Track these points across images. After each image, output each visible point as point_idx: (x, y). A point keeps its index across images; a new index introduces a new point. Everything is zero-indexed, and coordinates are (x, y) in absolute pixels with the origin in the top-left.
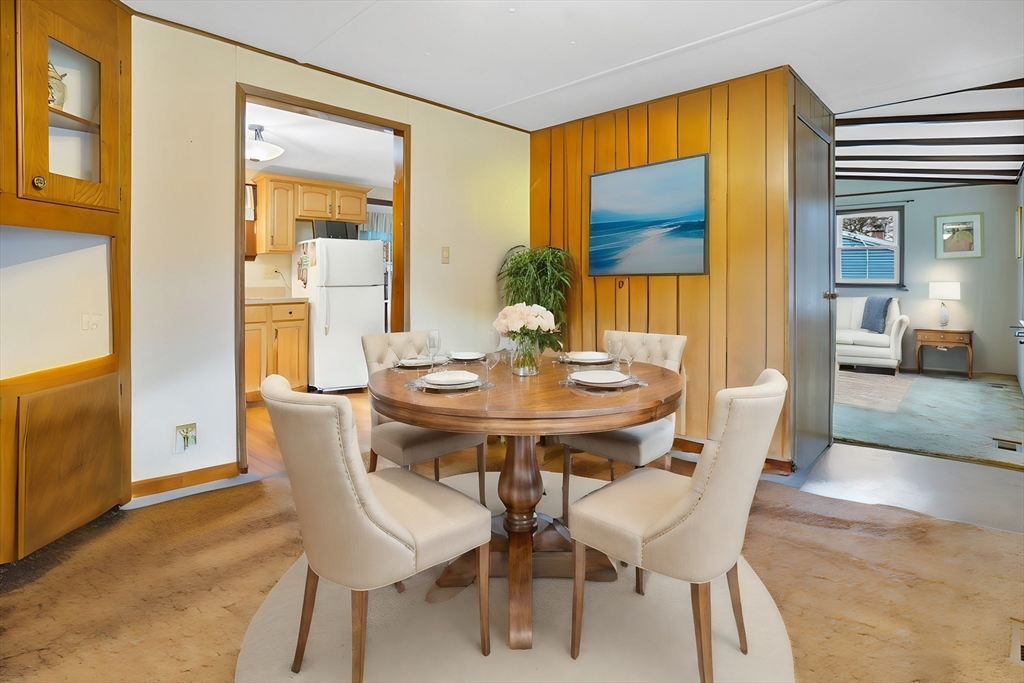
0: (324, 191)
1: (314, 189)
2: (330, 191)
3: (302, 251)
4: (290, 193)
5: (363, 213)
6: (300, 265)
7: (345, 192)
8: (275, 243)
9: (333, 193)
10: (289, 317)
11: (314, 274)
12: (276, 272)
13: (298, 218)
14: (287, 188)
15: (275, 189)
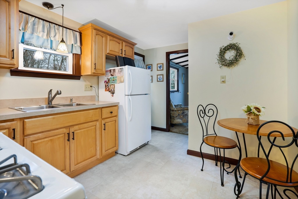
0: (118, 41)
1: (115, 39)
3: (108, 74)
4: (104, 39)
8: (96, 68)
9: (122, 43)
10: (110, 115)
12: (91, 86)
13: (107, 54)
14: (103, 36)
15: (96, 35)
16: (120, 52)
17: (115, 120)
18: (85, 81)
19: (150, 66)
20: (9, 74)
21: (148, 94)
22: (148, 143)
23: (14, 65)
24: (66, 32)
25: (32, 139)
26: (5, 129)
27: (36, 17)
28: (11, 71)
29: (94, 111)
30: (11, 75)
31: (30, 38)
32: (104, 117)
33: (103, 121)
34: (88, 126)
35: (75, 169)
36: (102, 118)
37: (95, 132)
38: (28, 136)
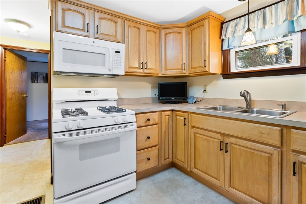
20: (222, 78)
25: (196, 132)
26: (183, 117)
28: (223, 75)
29: (266, 128)
30: (224, 78)
31: (232, 42)
32: (296, 147)
33: (292, 156)
34: (253, 147)
35: (230, 191)
36: (292, 148)
37: (270, 165)
38: (193, 127)
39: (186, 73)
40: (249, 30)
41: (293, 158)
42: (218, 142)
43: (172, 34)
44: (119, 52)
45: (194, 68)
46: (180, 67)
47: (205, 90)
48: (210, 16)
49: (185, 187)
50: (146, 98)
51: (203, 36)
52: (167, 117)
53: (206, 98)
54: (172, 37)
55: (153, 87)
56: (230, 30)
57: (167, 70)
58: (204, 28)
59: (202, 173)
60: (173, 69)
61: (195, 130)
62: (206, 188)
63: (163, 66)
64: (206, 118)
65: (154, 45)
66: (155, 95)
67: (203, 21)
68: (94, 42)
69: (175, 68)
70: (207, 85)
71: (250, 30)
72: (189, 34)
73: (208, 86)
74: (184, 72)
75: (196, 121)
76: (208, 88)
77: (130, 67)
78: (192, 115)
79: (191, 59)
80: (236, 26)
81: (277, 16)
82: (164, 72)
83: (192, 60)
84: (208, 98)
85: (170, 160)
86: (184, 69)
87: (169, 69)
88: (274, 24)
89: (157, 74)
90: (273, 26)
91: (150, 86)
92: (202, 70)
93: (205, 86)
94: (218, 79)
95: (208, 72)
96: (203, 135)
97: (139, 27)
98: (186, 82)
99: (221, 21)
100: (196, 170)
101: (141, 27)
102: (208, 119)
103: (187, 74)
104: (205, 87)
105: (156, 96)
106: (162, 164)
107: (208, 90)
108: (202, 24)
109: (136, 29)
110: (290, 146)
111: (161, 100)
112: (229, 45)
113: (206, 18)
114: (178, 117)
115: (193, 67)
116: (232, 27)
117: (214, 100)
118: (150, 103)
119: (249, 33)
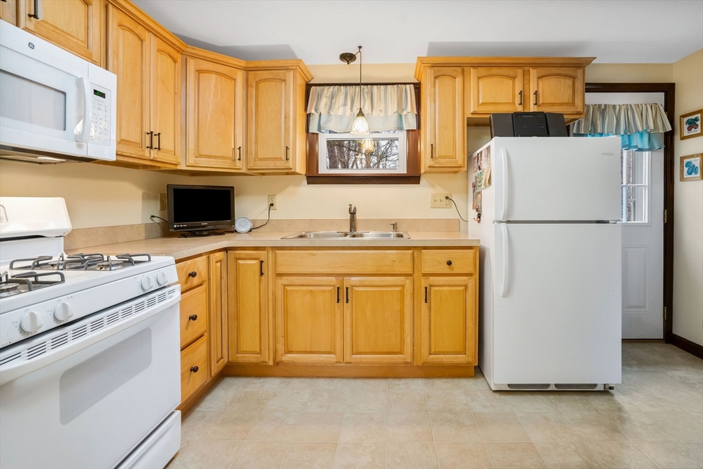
0: (510, 72)
1: (495, 71)
2: (519, 72)
3: (476, 165)
4: (459, 80)
5: (578, 102)
6: (474, 186)
7: (544, 71)
8: (437, 154)
9: (526, 75)
10: (446, 269)
11: (492, 200)
12: (447, 198)
13: (471, 116)
14: (453, 74)
15: (435, 78)
16: (517, 100)
17: (465, 283)
18: (432, 186)
19: (693, 117)
20: (305, 182)
21: (607, 222)
22: (610, 391)
23: (291, 169)
24: (386, 93)
25: (287, 283)
26: (255, 259)
27: (340, 85)
28: (307, 177)
29: (398, 254)
30: (308, 183)
31: (326, 122)
32: (426, 270)
33: (423, 280)
34: (383, 284)
35: (352, 361)
36: (423, 272)
37: (402, 301)
38: (279, 275)
39: (241, 166)
40: (361, 114)
41: (424, 282)
42: (331, 291)
43: (214, 76)
44: (103, 95)
45: (261, 159)
46: (230, 154)
47: (272, 205)
48: (298, 68)
49: (275, 395)
50: (132, 226)
51: (283, 101)
52: (219, 264)
53: (274, 220)
54: (213, 83)
55: (146, 197)
56: (324, 101)
57: (201, 156)
58: (285, 85)
59: (303, 355)
60: (215, 157)
61: (285, 280)
62: (308, 380)
63: (191, 146)
64: (309, 254)
65: (172, 92)
66: (152, 216)
67: (285, 71)
68: (31, 46)
69: (219, 155)
70: (275, 195)
71: (363, 115)
72: (252, 87)
73: (277, 196)
74: (239, 164)
75: (287, 262)
76: (278, 201)
77: (122, 140)
78: (277, 252)
79: (254, 140)
80: (332, 98)
81: (386, 102)
82: (191, 161)
83: (256, 143)
84: (278, 221)
85: (225, 360)
86: (239, 159)
87: (206, 155)
88: (383, 111)
89: (176, 165)
90: (382, 115)
91: (139, 193)
92: (281, 165)
93: (272, 196)
94: (299, 184)
95: (292, 171)
96: (302, 285)
97: (143, 37)
98: (233, 187)
99: (307, 81)
100: (289, 355)
101: (148, 37)
102: (314, 255)
103: (244, 171)
104: (270, 197)
105: (152, 220)
106: (213, 375)
107: (277, 205)
108: (281, 77)
109: (136, 39)
110: (421, 270)
111: (175, 229)
112: (322, 126)
113: (290, 68)
114: (241, 262)
115: (259, 157)
116: (326, 97)
117: (291, 223)
118: (141, 238)
119: (361, 119)
